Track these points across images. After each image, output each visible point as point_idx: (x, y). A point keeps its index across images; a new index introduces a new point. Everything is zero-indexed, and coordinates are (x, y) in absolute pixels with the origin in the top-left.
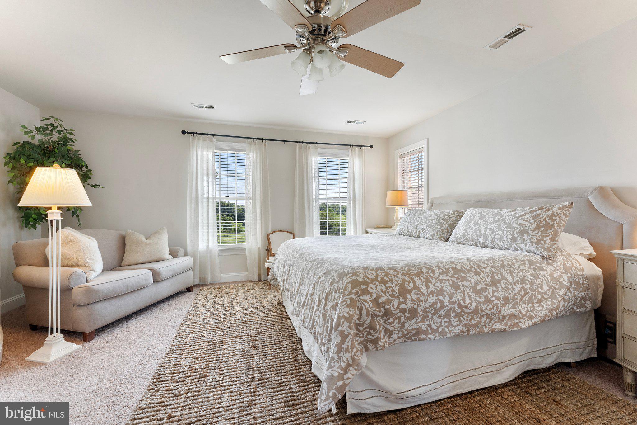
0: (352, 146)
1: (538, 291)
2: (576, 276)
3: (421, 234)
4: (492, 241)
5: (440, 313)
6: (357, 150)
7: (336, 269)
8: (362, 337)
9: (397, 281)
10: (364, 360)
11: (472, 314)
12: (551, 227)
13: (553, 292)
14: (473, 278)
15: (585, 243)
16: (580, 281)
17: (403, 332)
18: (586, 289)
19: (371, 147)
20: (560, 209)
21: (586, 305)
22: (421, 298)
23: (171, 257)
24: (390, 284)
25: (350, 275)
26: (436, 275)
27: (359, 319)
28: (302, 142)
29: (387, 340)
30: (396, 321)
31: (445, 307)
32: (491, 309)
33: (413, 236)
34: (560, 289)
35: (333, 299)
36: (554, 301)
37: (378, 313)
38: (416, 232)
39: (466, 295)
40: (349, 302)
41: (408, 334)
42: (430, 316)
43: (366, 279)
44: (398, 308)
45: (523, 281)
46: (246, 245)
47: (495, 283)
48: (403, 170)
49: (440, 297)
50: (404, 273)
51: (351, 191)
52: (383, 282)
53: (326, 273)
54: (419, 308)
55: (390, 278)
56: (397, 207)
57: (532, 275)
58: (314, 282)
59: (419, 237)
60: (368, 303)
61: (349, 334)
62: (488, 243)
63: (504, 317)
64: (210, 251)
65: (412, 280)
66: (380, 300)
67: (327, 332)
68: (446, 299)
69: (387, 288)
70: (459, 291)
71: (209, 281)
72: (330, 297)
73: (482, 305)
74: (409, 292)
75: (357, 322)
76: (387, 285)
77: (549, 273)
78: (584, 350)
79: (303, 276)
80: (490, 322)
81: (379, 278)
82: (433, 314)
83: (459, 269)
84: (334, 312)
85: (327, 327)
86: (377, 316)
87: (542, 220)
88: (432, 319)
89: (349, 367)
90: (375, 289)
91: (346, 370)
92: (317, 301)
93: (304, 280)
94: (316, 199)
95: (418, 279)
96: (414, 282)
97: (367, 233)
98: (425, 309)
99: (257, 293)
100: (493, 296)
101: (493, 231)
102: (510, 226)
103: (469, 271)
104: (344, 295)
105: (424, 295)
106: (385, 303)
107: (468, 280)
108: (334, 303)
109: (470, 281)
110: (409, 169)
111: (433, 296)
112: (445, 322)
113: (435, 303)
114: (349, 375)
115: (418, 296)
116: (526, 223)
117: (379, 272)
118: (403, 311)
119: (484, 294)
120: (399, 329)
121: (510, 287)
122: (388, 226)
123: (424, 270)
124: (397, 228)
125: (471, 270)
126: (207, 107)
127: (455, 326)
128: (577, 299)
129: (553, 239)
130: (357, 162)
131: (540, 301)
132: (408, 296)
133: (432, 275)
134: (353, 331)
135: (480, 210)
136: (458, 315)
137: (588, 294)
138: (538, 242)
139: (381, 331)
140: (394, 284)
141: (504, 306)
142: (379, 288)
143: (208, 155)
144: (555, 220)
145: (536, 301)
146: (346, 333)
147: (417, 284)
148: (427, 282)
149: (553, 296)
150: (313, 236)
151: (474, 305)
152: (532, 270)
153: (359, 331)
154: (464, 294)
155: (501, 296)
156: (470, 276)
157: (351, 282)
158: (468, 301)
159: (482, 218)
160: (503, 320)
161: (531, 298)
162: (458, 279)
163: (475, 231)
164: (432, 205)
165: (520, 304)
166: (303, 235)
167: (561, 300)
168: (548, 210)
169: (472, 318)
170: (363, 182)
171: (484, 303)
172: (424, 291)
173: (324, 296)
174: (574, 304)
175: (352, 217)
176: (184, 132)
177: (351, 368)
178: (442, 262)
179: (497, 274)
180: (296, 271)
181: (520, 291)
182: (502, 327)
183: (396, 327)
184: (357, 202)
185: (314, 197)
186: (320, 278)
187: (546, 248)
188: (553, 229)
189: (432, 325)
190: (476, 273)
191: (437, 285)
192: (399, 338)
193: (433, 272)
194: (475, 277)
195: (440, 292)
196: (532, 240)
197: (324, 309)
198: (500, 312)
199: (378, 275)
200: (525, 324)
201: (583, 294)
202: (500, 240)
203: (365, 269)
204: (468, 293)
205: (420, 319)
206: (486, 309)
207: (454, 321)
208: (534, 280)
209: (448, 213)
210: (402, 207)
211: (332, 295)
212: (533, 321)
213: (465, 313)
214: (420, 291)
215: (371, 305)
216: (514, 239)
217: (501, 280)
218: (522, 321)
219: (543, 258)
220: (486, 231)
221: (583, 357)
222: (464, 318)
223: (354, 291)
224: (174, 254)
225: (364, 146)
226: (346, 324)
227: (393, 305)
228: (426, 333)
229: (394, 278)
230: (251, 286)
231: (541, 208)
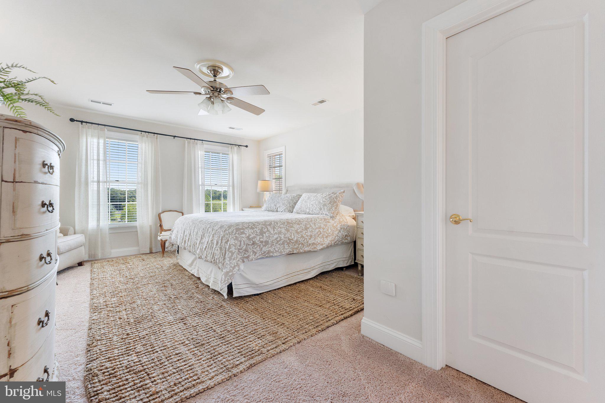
0: (232, 144)
1: (326, 232)
2: (344, 225)
3: (279, 210)
4: (312, 211)
5: (279, 243)
6: (236, 148)
7: (227, 224)
8: (241, 255)
9: (259, 228)
10: (242, 267)
11: (295, 243)
12: (335, 202)
13: (333, 233)
14: (296, 227)
15: (351, 210)
16: (345, 227)
17: (261, 252)
18: (348, 231)
19: (247, 146)
20: (340, 193)
21: (348, 239)
22: (270, 236)
23: (62, 235)
24: (255, 229)
25: (235, 226)
26: (279, 225)
27: (240, 246)
28: (191, 139)
29: (254, 256)
30: (258, 247)
31: (282, 240)
32: (304, 241)
33: (274, 211)
34: (336, 231)
35: (226, 238)
36: (333, 237)
37: (249, 243)
38: (275, 208)
39: (292, 234)
40: (235, 238)
41: (264, 253)
42: (275, 244)
43: (243, 227)
44: (259, 240)
45: (320, 228)
46: (137, 224)
47: (306, 229)
48: (270, 166)
49: (280, 235)
50: (262, 224)
51: (231, 180)
52: (252, 228)
53: (220, 227)
54: (269, 240)
55: (256, 226)
56: (265, 192)
57: (324, 225)
58: (213, 233)
59: (277, 211)
60: (244, 238)
61: (235, 252)
62: (311, 212)
63: (310, 244)
64: (101, 229)
65: (267, 227)
66: (250, 237)
67: (222, 256)
68: (282, 236)
69: (254, 231)
70: (289, 232)
71: (100, 256)
72: (224, 238)
73: (299, 239)
74: (265, 233)
75: (239, 247)
76: (254, 230)
77: (332, 224)
78: (348, 261)
79: (204, 233)
80: (303, 247)
81: (250, 227)
82: (276, 243)
83: (290, 223)
84: (226, 245)
85: (223, 253)
86: (249, 245)
87: (332, 199)
88: (276, 245)
89: (235, 267)
90: (248, 232)
91: (234, 268)
92: (216, 243)
93: (205, 235)
94: (202, 185)
95: (270, 227)
96: (267, 228)
97: (243, 210)
98: (273, 241)
99: (152, 261)
100: (305, 235)
101: (312, 205)
102: (320, 202)
103: (295, 223)
104: (232, 235)
105: (272, 234)
106: (253, 238)
107: (294, 227)
108: (227, 240)
109: (295, 228)
110: (274, 165)
111: (276, 235)
112: (282, 247)
113: (277, 238)
114: (235, 270)
115: (269, 235)
116: (326, 200)
117: (250, 224)
118: (262, 242)
119: (301, 234)
120: (260, 251)
121: (313, 230)
122: (259, 206)
123: (273, 223)
124: (264, 208)
125: (296, 223)
126: (103, 103)
127: (286, 249)
128: (343, 236)
129: (336, 208)
130: (235, 157)
131: (327, 237)
132: (264, 234)
133: (276, 225)
134: (237, 251)
135: (308, 194)
136: (288, 244)
137: (349, 234)
138: (329, 210)
139: (251, 252)
140: (257, 229)
141: (310, 239)
142: (250, 231)
143: (98, 143)
144: (337, 199)
145: (325, 237)
146: (233, 252)
147: (269, 229)
148: (274, 228)
149: (333, 234)
150: (199, 213)
151: (295, 239)
152: (325, 223)
153: (240, 252)
154: (291, 234)
155: (309, 234)
156: (295, 226)
157: (235, 229)
158: (293, 237)
159: (309, 198)
160: (309, 246)
161: (323, 235)
162: (289, 227)
163: (305, 206)
164: (287, 191)
165: (317, 239)
166: (191, 212)
167: (336, 236)
168: (335, 194)
169: (295, 245)
170: (240, 172)
171: (300, 238)
172: (272, 232)
173: (220, 238)
174: (342, 238)
175: (231, 200)
176: (72, 120)
177: (236, 267)
178: (282, 220)
179: (308, 224)
180: (197, 232)
181: (318, 232)
182: (309, 249)
183: (258, 250)
184: (235, 188)
185: (200, 183)
186: (217, 230)
187: (332, 212)
188: (336, 203)
189: (276, 248)
190: (298, 224)
191: (278, 229)
192: (259, 255)
193: (277, 223)
194: (297, 226)
195: (280, 233)
196: (328, 209)
197: (220, 245)
198: (308, 242)
199: (249, 225)
200: (319, 247)
201: (346, 233)
202: (315, 210)
203: (242, 223)
204: (293, 233)
205: (270, 246)
206: (301, 241)
207: (286, 246)
208: (325, 227)
209: (294, 196)
210: (269, 192)
211: (225, 237)
212: (323, 246)
213: (291, 242)
214: (270, 232)
215: (246, 239)
216: (321, 209)
217: (309, 227)
218: (318, 246)
219: (331, 217)
220: (310, 206)
221: (348, 265)
222: (291, 245)
223: (237, 233)
224: (64, 232)
225: (241, 146)
226: (234, 248)
227: (257, 239)
228: (273, 252)
229: (257, 226)
230: (144, 257)
231: (333, 193)
